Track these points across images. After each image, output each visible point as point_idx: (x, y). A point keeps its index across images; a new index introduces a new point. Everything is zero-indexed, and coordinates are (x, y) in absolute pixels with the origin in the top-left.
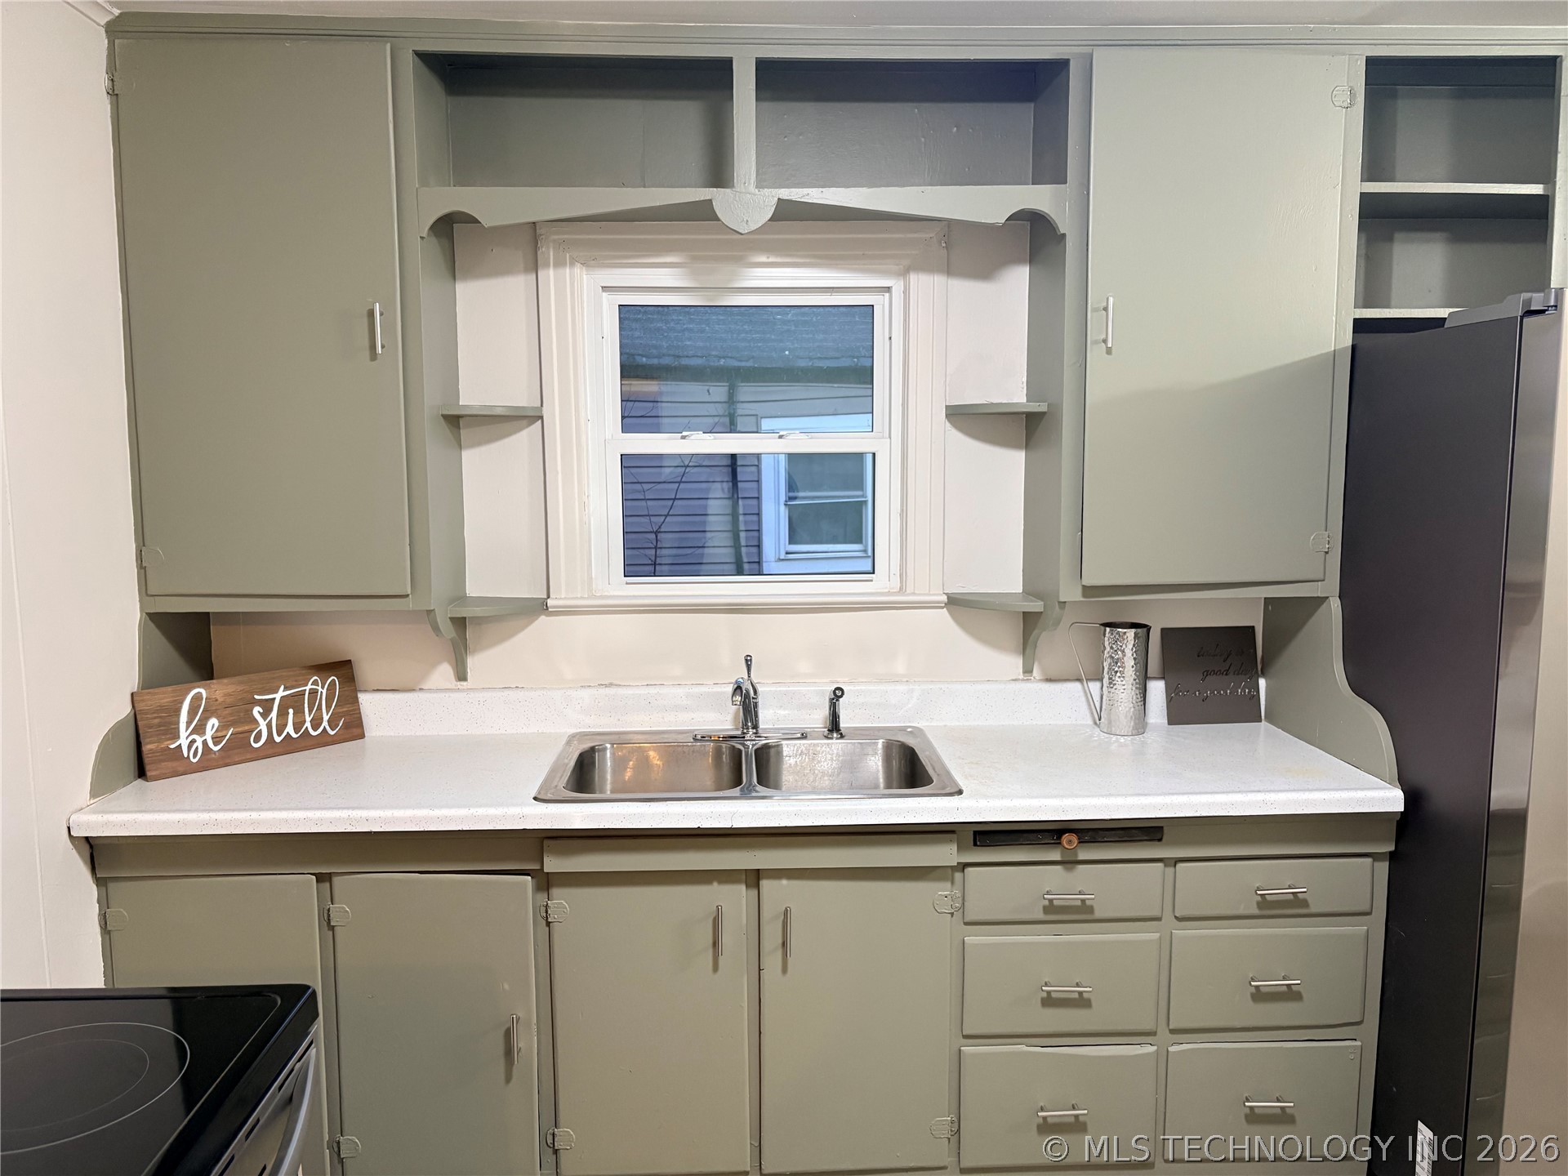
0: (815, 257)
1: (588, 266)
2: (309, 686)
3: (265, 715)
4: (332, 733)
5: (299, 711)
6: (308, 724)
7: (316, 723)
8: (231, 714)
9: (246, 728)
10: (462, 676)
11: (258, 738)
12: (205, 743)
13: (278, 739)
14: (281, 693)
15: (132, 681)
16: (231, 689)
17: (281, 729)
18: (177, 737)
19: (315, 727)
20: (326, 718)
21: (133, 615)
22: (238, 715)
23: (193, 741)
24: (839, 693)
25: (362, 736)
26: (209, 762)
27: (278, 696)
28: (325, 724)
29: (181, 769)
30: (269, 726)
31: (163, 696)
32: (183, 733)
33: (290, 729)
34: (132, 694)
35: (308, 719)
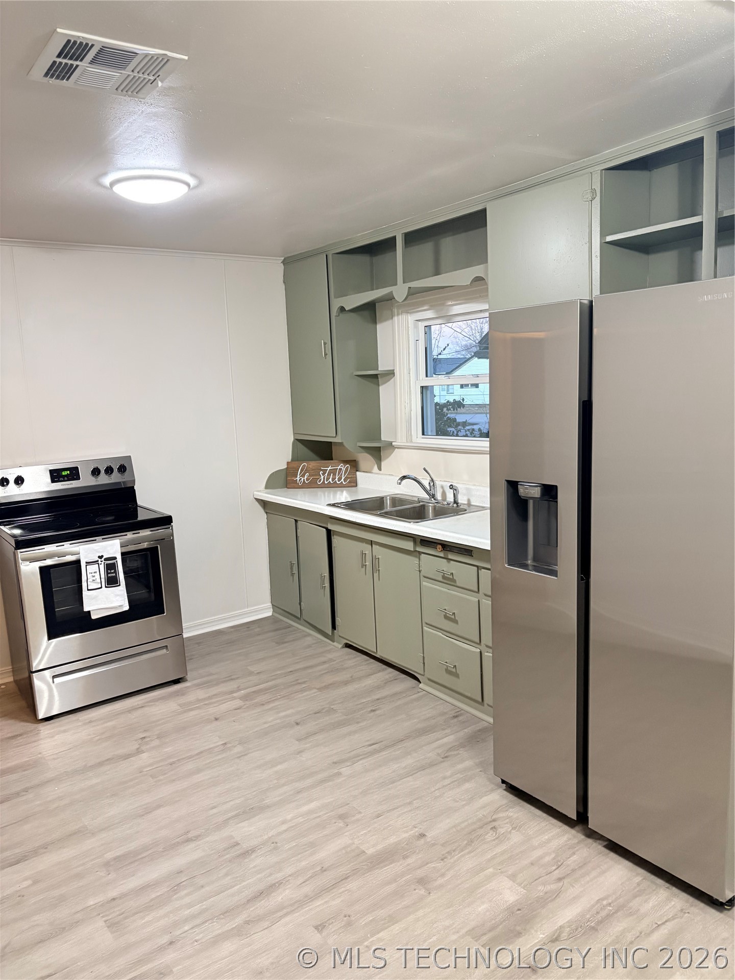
0: (466, 299)
1: (410, 313)
2: (339, 467)
3: (324, 474)
4: (344, 483)
5: (334, 474)
6: (337, 479)
7: (340, 479)
8: (313, 472)
9: (317, 477)
10: (380, 469)
11: (320, 481)
12: (304, 480)
13: (326, 482)
14: (330, 468)
15: (290, 460)
16: (315, 464)
17: (328, 479)
18: (297, 477)
19: (339, 481)
20: (343, 478)
21: (291, 439)
22: (315, 473)
23: (301, 479)
24: (451, 487)
25: (356, 486)
26: (304, 486)
27: (329, 469)
28: (342, 480)
29: (296, 487)
30: (324, 478)
31: (295, 464)
32: (298, 476)
33: (330, 480)
34: (288, 462)
35: (337, 478)
